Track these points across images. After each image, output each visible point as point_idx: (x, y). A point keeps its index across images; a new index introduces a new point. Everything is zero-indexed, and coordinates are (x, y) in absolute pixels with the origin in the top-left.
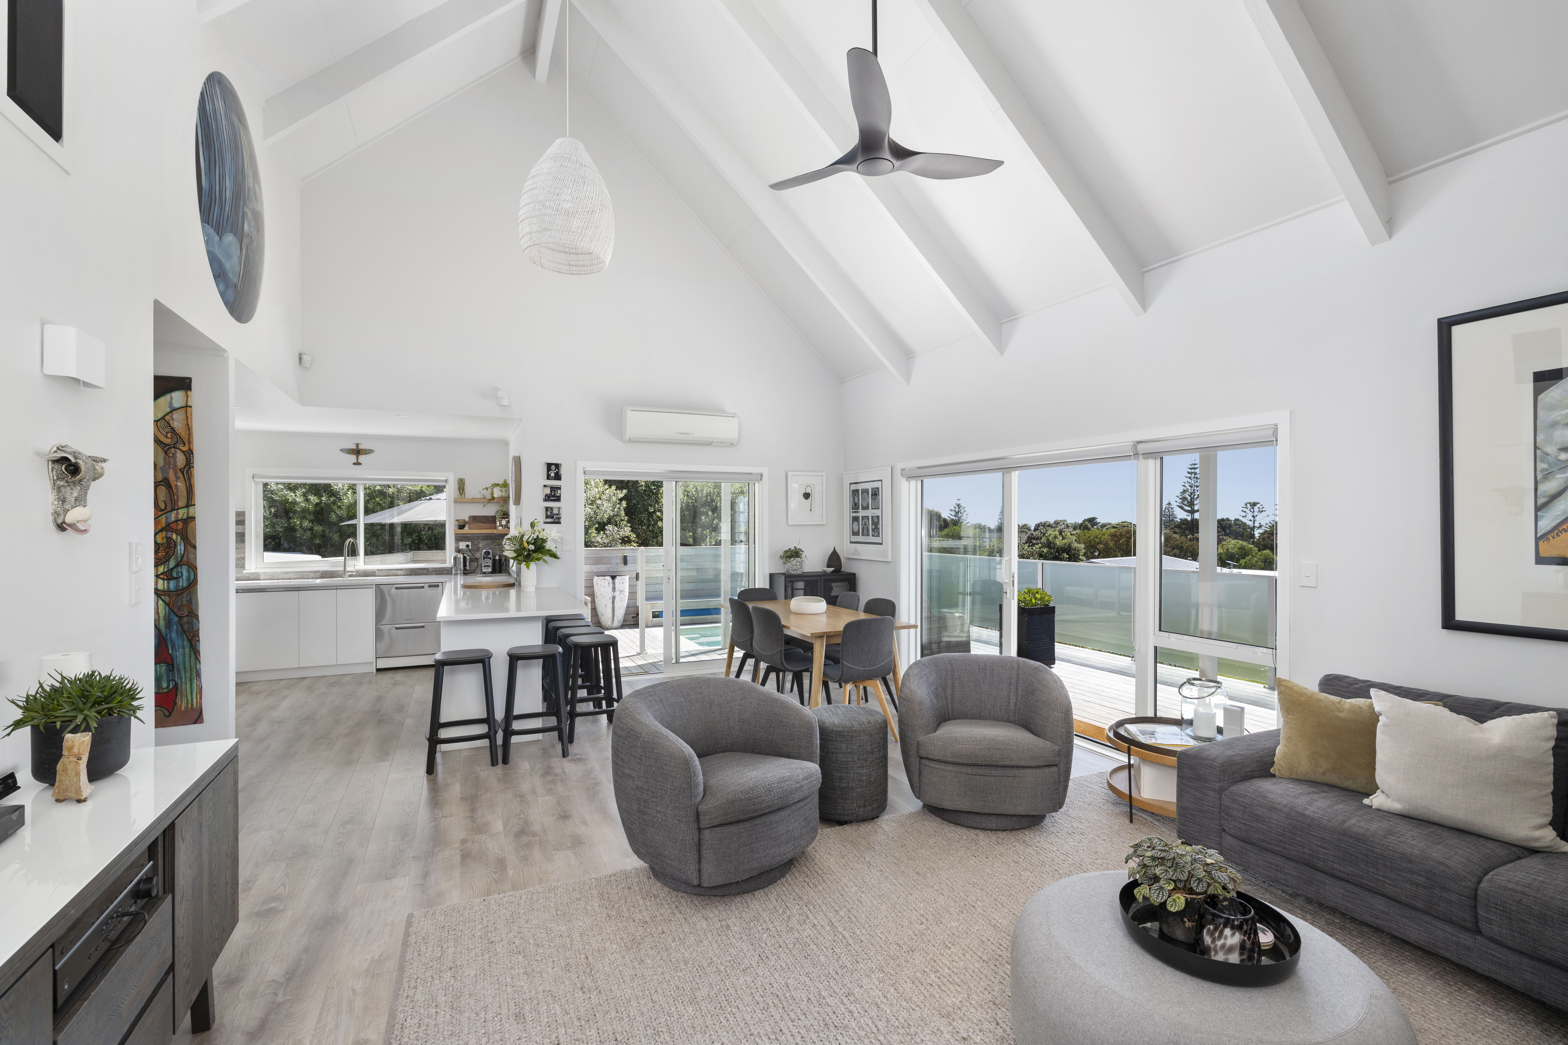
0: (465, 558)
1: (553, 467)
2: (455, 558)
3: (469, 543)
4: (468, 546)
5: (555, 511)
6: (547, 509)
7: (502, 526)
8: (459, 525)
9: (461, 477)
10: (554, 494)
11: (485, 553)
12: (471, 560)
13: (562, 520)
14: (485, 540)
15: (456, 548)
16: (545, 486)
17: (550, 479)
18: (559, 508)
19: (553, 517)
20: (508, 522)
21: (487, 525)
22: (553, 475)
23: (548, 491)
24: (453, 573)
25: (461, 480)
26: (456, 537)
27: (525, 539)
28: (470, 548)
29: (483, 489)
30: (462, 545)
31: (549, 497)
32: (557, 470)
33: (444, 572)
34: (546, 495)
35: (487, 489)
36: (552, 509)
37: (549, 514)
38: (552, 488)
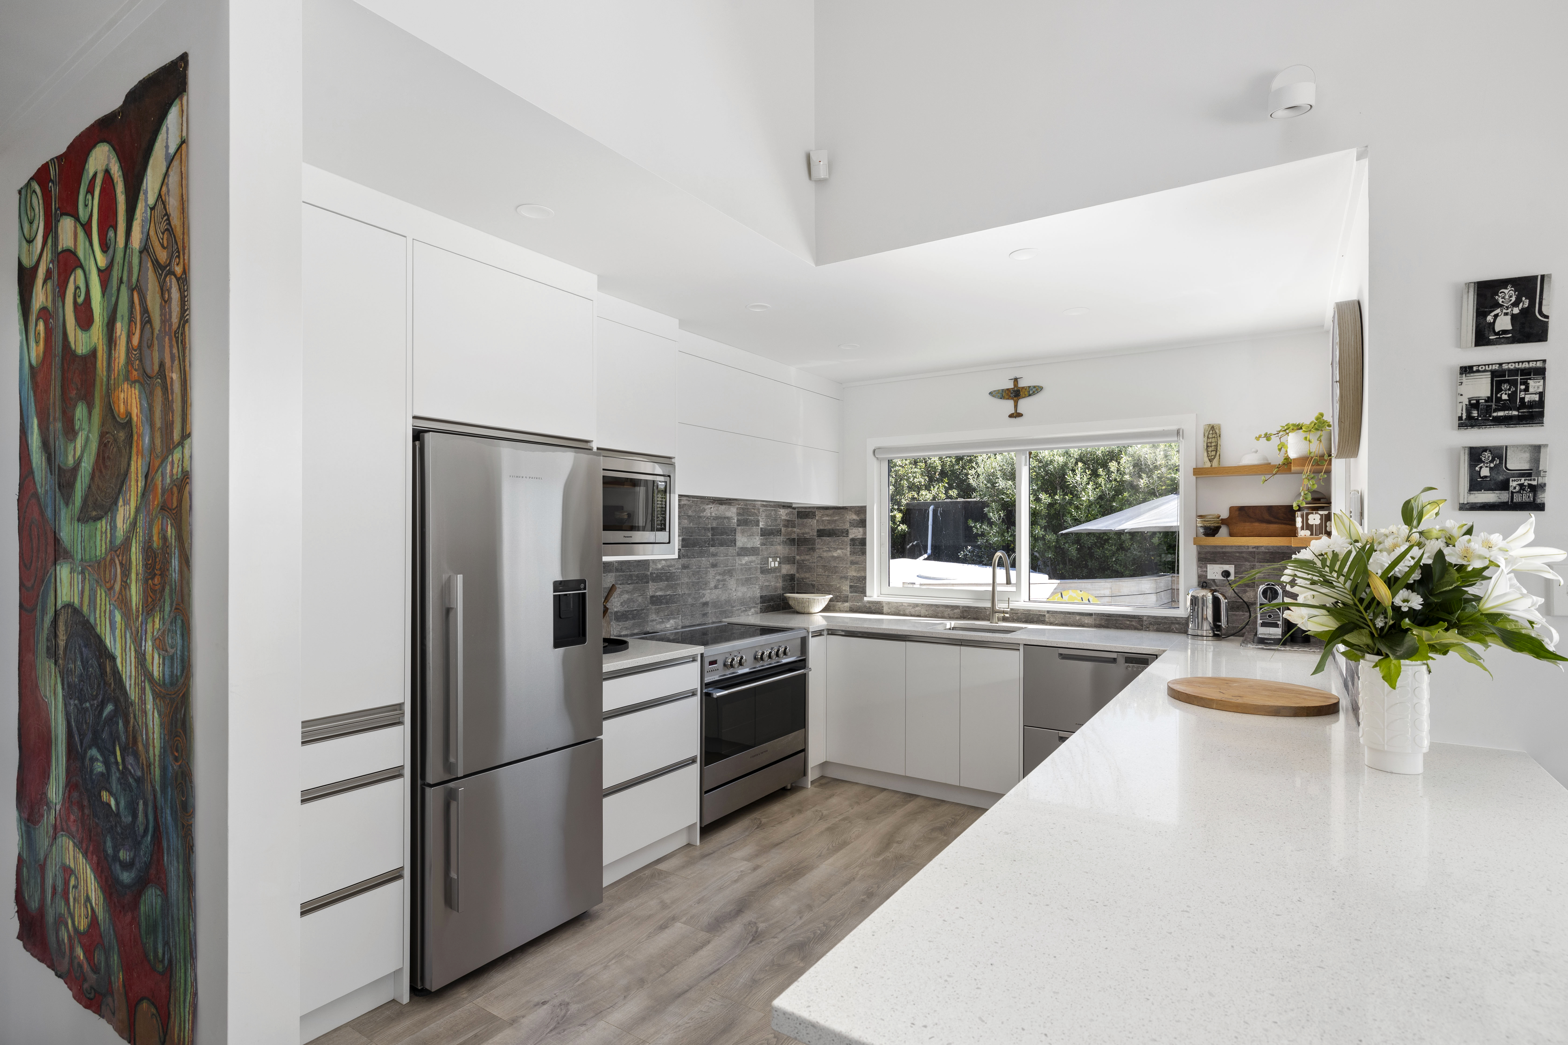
0: (1216, 602)
1: (1507, 295)
2: (1194, 601)
3: (1231, 568)
4: (1226, 574)
5: (1516, 462)
6: (1475, 455)
7: (1309, 527)
8: (1205, 528)
9: (1213, 422)
10: (1513, 396)
11: (1265, 592)
12: (1232, 607)
13: (1547, 497)
14: (1268, 561)
15: (1199, 577)
16: (1467, 370)
17: (1489, 343)
18: (1537, 450)
19: (1504, 486)
20: (1328, 518)
21: (1274, 527)
22: (1504, 323)
23: (1481, 387)
24: (1190, 632)
25: (1213, 428)
26: (1199, 553)
27: (1379, 562)
28: (1232, 577)
29: (1258, 438)
30: (1214, 571)
31: (1488, 410)
32: (1526, 303)
33: (1173, 627)
34: (1474, 404)
35: (1268, 437)
36: (1499, 454)
37: (1485, 472)
38: (1494, 374)
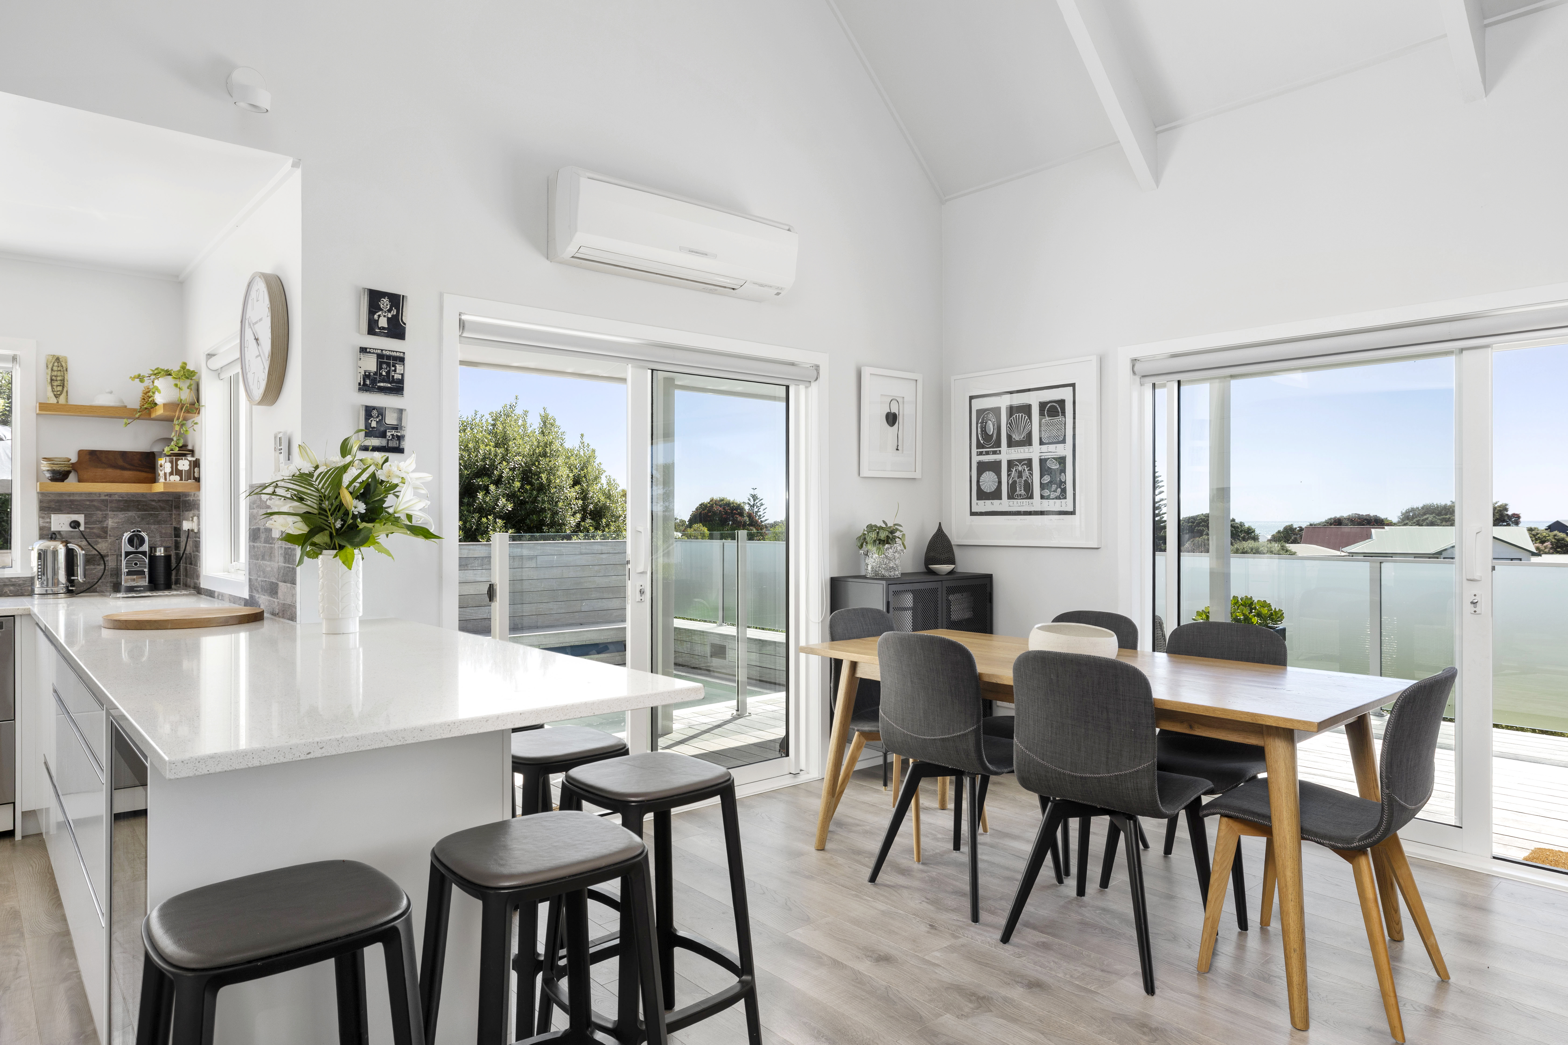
0: (70, 556)
1: (385, 303)
2: (42, 555)
3: (80, 518)
4: (75, 524)
5: (391, 419)
6: (369, 411)
7: (179, 473)
8: (53, 472)
9: (58, 353)
10: (388, 373)
11: (131, 541)
12: (88, 560)
13: (406, 444)
14: (121, 510)
15: (41, 529)
16: (363, 350)
17: (374, 334)
18: (401, 411)
19: (383, 435)
21: (127, 474)
22: (383, 322)
23: (370, 364)
24: (37, 591)
25: (58, 359)
26: (41, 502)
28: (82, 528)
30: (60, 522)
31: (374, 381)
32: (394, 312)
33: (6, 589)
34: (367, 376)
35: (141, 378)
36: (381, 412)
37: (374, 424)
38: (380, 356)
